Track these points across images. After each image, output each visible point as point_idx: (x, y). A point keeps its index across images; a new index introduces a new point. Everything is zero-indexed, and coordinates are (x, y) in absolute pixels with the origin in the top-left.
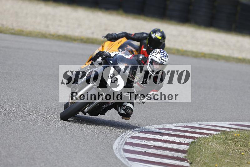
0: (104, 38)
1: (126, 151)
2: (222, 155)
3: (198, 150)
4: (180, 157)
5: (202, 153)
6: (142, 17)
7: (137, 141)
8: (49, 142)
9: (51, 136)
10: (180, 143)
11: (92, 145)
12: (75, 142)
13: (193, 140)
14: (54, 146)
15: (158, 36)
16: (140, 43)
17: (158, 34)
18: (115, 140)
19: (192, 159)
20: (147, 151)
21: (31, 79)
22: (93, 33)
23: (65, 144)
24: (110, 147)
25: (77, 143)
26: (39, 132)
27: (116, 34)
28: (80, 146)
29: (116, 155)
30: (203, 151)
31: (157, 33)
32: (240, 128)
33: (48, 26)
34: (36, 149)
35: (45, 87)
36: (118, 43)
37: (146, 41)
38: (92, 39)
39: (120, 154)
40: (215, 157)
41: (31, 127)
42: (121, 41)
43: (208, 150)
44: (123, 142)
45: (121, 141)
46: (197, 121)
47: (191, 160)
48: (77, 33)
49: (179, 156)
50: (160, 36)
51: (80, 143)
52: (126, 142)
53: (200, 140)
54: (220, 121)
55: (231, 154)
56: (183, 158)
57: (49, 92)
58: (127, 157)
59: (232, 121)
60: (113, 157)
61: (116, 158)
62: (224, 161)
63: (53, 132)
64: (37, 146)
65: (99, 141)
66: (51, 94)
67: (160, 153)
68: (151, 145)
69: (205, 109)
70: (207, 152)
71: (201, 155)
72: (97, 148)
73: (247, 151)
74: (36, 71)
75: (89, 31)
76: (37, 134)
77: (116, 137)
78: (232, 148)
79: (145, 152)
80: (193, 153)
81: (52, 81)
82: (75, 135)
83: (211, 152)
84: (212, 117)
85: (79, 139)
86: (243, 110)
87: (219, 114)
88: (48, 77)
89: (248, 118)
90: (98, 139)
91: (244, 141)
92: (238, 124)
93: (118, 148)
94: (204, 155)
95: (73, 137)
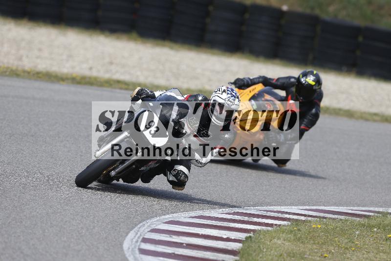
0: (231, 84)
1: (143, 252)
2: (293, 257)
3: (255, 250)
4: (228, 260)
5: (263, 255)
6: (167, 43)
7: (161, 236)
8: (22, 239)
9: (26, 229)
10: (228, 240)
11: (91, 243)
12: (64, 238)
13: (248, 235)
14: (31, 244)
15: (310, 80)
16: (286, 92)
17: (310, 77)
18: (127, 235)
20: (176, 253)
22: (91, 69)
23: (49, 243)
24: (119, 246)
25: (67, 241)
26: (7, 223)
27: (249, 78)
28: (72, 245)
30: (263, 252)
32: (322, 215)
33: (20, 59)
35: (16, 154)
36: (250, 92)
38: (90, 78)
39: (134, 257)
40: (283, 260)
42: (255, 88)
43: (271, 250)
44: (139, 238)
45: (135, 237)
46: (254, 206)
48: (65, 69)
49: (226, 260)
50: (313, 81)
51: (72, 240)
52: (143, 238)
53: (260, 235)
54: (290, 205)
55: (307, 256)
57: (22, 160)
59: (309, 205)
63: (29, 223)
65: (101, 237)
67: (197, 254)
68: (182, 242)
69: (266, 185)
70: (269, 253)
71: (261, 258)
72: (98, 248)
73: (333, 251)
74: (3, 127)
75: (85, 66)
76: (4, 226)
77: (128, 231)
78: (310, 246)
79: (174, 253)
80: (249, 255)
81: (27, 144)
82: (64, 228)
83: (276, 253)
84: (278, 199)
85: (69, 233)
86: (325, 188)
87: (288, 194)
88: (21, 137)
89: (334, 200)
90: (100, 234)
91: (327, 235)
92: (319, 210)
93: (131, 248)
94: (265, 257)
95: (60, 231)
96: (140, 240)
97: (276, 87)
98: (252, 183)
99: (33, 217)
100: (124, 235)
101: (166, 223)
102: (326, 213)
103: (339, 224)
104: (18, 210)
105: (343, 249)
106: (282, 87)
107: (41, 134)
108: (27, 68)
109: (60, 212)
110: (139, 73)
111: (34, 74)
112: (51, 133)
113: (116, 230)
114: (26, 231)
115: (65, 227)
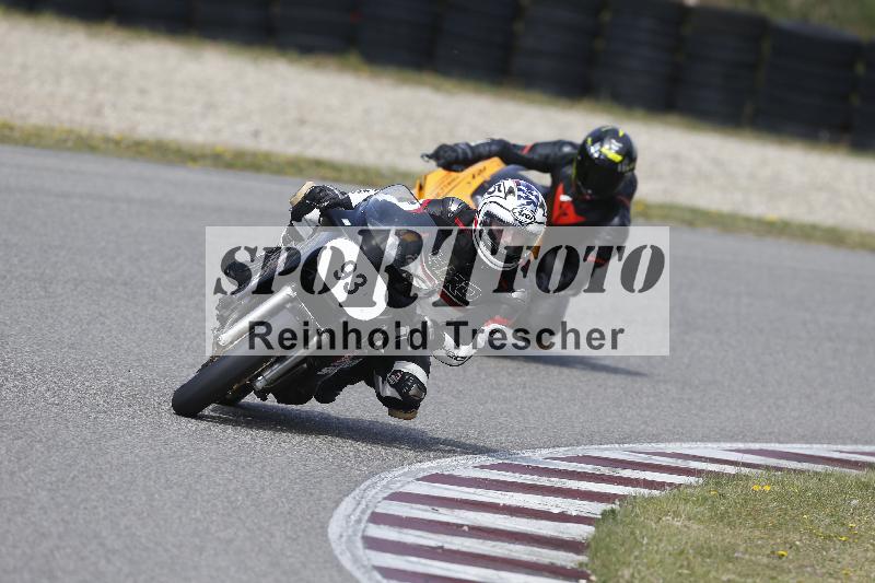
0: (426, 159)
1: (374, 544)
2: (709, 557)
3: (624, 542)
4: (564, 563)
5: (641, 552)
6: (427, 77)
7: (412, 508)
8: (103, 514)
9: (111, 493)
10: (563, 517)
11: (255, 524)
12: (195, 513)
13: (608, 507)
14: (122, 527)
15: (610, 150)
16: (552, 176)
17: (611, 143)
18: (337, 506)
19: (605, 571)
20: (447, 546)
21: (42, 293)
22: (256, 134)
23: (162, 523)
24: (319, 531)
25: (202, 518)
26: (69, 479)
27: (468, 145)
28: (213, 529)
29: (340, 557)
30: (642, 545)
31: (606, 141)
32: (772, 462)
33: (98, 112)
34: (60, 537)
35: (88, 324)
36: (474, 177)
37: (571, 171)
38: (254, 155)
39: (353, 555)
40: (685, 563)
41: (39, 461)
42: (485, 169)
43: (660, 540)
44: (363, 512)
45: (354, 510)
46: (621, 441)
47: (602, 575)
48: (200, 133)
49: (559, 562)
50: (618, 152)
51: (214, 518)
52: (373, 514)
53: (634, 507)
55: (740, 555)
56: (573, 569)
57: (102, 339)
58: (377, 564)
59: (744, 440)
60: (329, 565)
61: (340, 568)
62: (715, 578)
63: (117, 478)
64: (61, 529)
65: (279, 510)
66: (112, 348)
67: (493, 549)
68: (460, 522)
69: (648, 396)
70: (655, 548)
71: (636, 558)
72: (272, 536)
73: (798, 543)
74: (59, 265)
75: (243, 128)
76: (61, 485)
77: (338, 496)
78: (746, 533)
79: (442, 547)
80: (609, 551)
81: (114, 303)
82: (197, 490)
83: (670, 548)
84: (674, 427)
85: (208, 502)
86: (781, 402)
87: (696, 415)
88: (99, 286)
89: (799, 430)
90: (277, 504)
91: (786, 509)
92: (767, 451)
93: (344, 534)
94: (646, 557)
95: (186, 497)
96: (366, 517)
97: (530, 164)
98: (617, 390)
99: (126, 465)
100: (330, 505)
101: (425, 479)
102: (783, 458)
103: (812, 483)
104: (93, 448)
105: (820, 539)
106: (542, 166)
107: (146, 280)
108: (113, 133)
109: (188, 454)
110: (363, 144)
111: (128, 147)
112: (167, 277)
113: (311, 494)
114: (111, 497)
115: (198, 487)
